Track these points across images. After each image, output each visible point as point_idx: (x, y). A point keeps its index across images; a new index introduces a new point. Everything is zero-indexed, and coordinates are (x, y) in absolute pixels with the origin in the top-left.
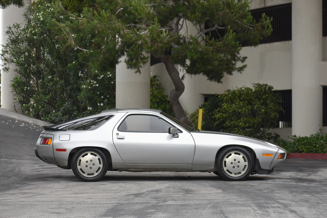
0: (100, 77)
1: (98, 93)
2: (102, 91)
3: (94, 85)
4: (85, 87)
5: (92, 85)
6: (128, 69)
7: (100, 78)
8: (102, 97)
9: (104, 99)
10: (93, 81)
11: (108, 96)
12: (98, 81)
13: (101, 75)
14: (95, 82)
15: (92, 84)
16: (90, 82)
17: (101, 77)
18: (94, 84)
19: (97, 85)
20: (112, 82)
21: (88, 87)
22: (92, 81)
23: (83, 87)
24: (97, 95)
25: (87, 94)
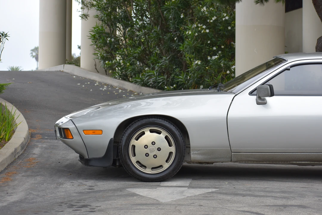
0: (211, 19)
1: (209, 42)
2: (214, 40)
3: (202, 32)
4: (190, 33)
5: (200, 31)
6: (257, 4)
7: (211, 21)
8: (215, 48)
9: (217, 51)
10: (202, 25)
11: (223, 47)
12: (209, 26)
13: (213, 17)
14: (204, 27)
15: (199, 29)
16: (198, 27)
17: (213, 19)
18: (203, 29)
19: (207, 31)
20: (229, 28)
21: (195, 33)
22: (199, 25)
23: (188, 33)
24: (207, 45)
25: (193, 43)
